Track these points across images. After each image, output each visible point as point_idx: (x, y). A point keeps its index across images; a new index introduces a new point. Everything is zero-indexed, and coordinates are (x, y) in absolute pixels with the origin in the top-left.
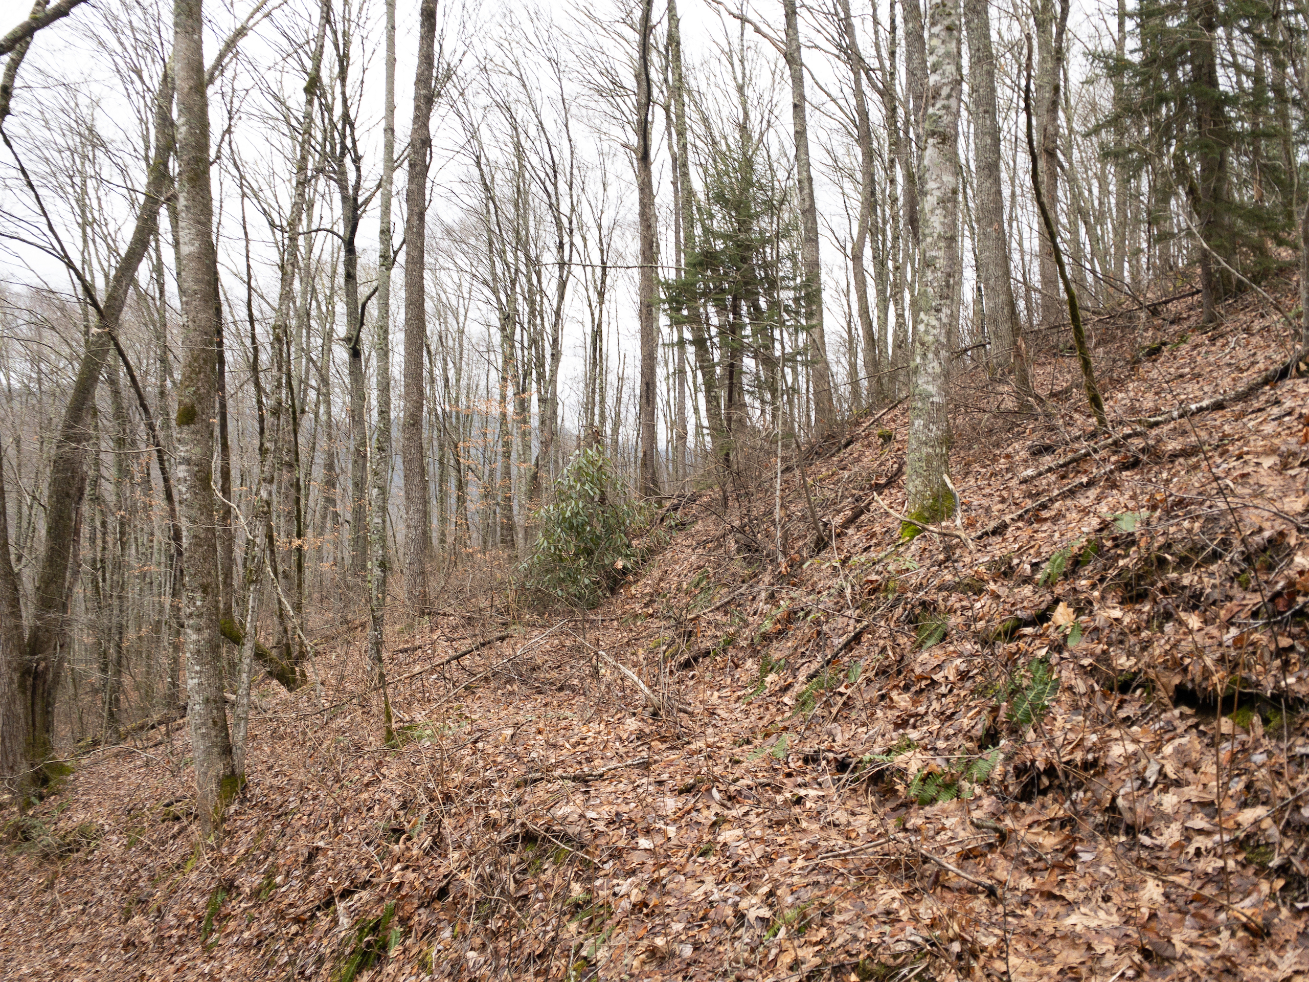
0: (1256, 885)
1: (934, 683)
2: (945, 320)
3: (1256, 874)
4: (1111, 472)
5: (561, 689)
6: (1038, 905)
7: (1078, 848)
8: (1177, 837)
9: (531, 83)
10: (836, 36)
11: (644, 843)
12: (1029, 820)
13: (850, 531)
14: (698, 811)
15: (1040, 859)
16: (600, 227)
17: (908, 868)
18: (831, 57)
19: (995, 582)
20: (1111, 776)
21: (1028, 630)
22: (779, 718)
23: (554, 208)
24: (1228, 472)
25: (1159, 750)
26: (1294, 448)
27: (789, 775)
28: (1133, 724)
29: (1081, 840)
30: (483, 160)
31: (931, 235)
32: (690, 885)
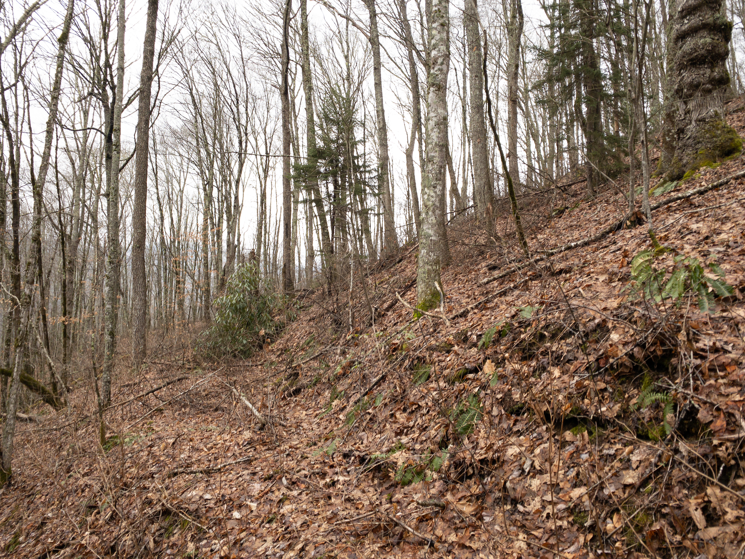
0: (577, 538)
1: (420, 407)
2: (438, 193)
3: (578, 530)
4: (526, 281)
5: (216, 410)
6: (457, 553)
7: (484, 513)
8: (538, 506)
9: (223, 47)
10: (400, 31)
11: (236, 515)
12: (460, 495)
13: (389, 313)
14: (273, 492)
15: (463, 521)
16: (265, 133)
17: (386, 529)
18: (397, 43)
19: (458, 345)
20: (506, 468)
21: (471, 376)
22: (335, 428)
23: (236, 120)
24: (581, 284)
25: (532, 452)
26: (616, 270)
27: (332, 467)
28: (521, 435)
29: (486, 508)
30: (194, 91)
31: (431, 143)
32: (258, 542)
